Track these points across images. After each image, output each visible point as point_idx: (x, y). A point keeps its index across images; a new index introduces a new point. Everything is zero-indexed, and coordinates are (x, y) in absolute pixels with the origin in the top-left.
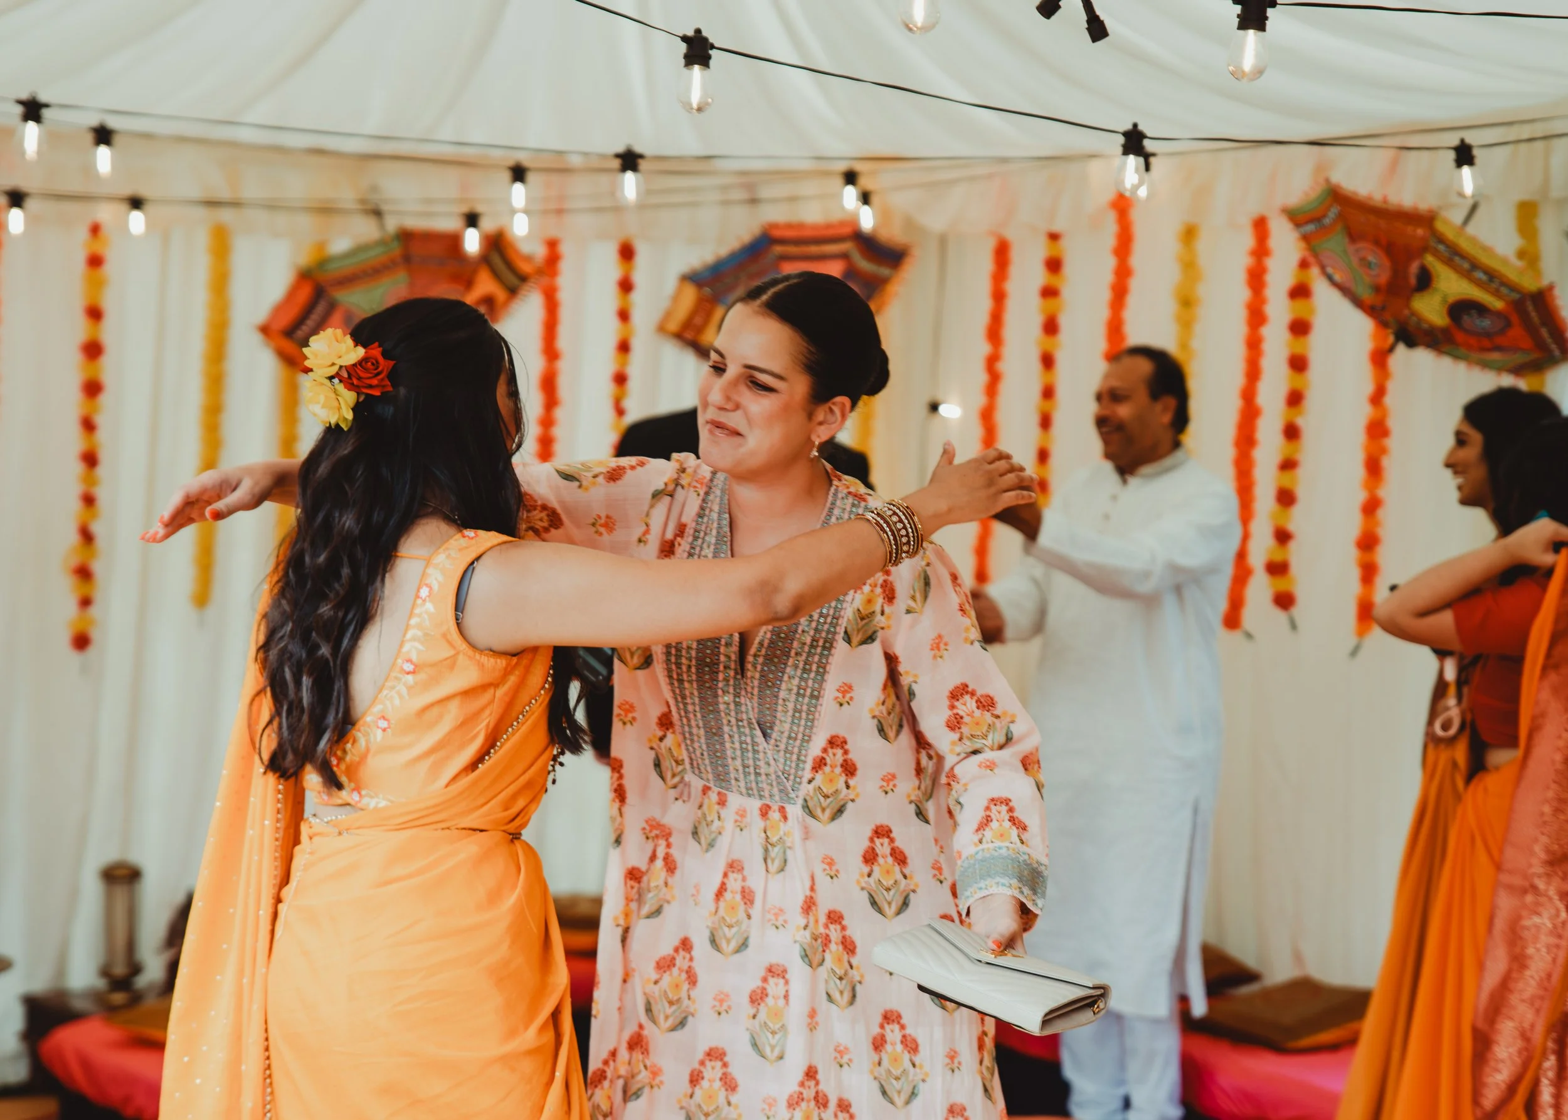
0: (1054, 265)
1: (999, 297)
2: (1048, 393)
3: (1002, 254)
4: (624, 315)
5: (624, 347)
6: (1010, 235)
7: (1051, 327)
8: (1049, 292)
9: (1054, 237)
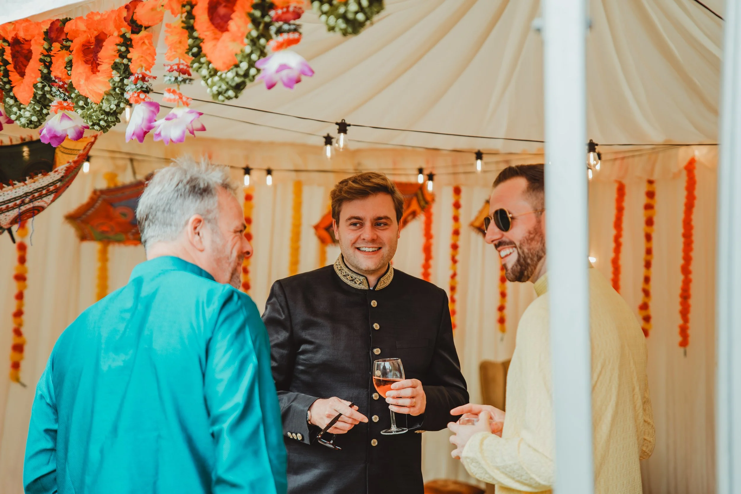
0: (651, 195)
1: (620, 210)
2: (649, 252)
3: (621, 191)
4: (456, 219)
5: (456, 233)
6: (625, 182)
7: (650, 222)
8: (648, 207)
9: (651, 182)
